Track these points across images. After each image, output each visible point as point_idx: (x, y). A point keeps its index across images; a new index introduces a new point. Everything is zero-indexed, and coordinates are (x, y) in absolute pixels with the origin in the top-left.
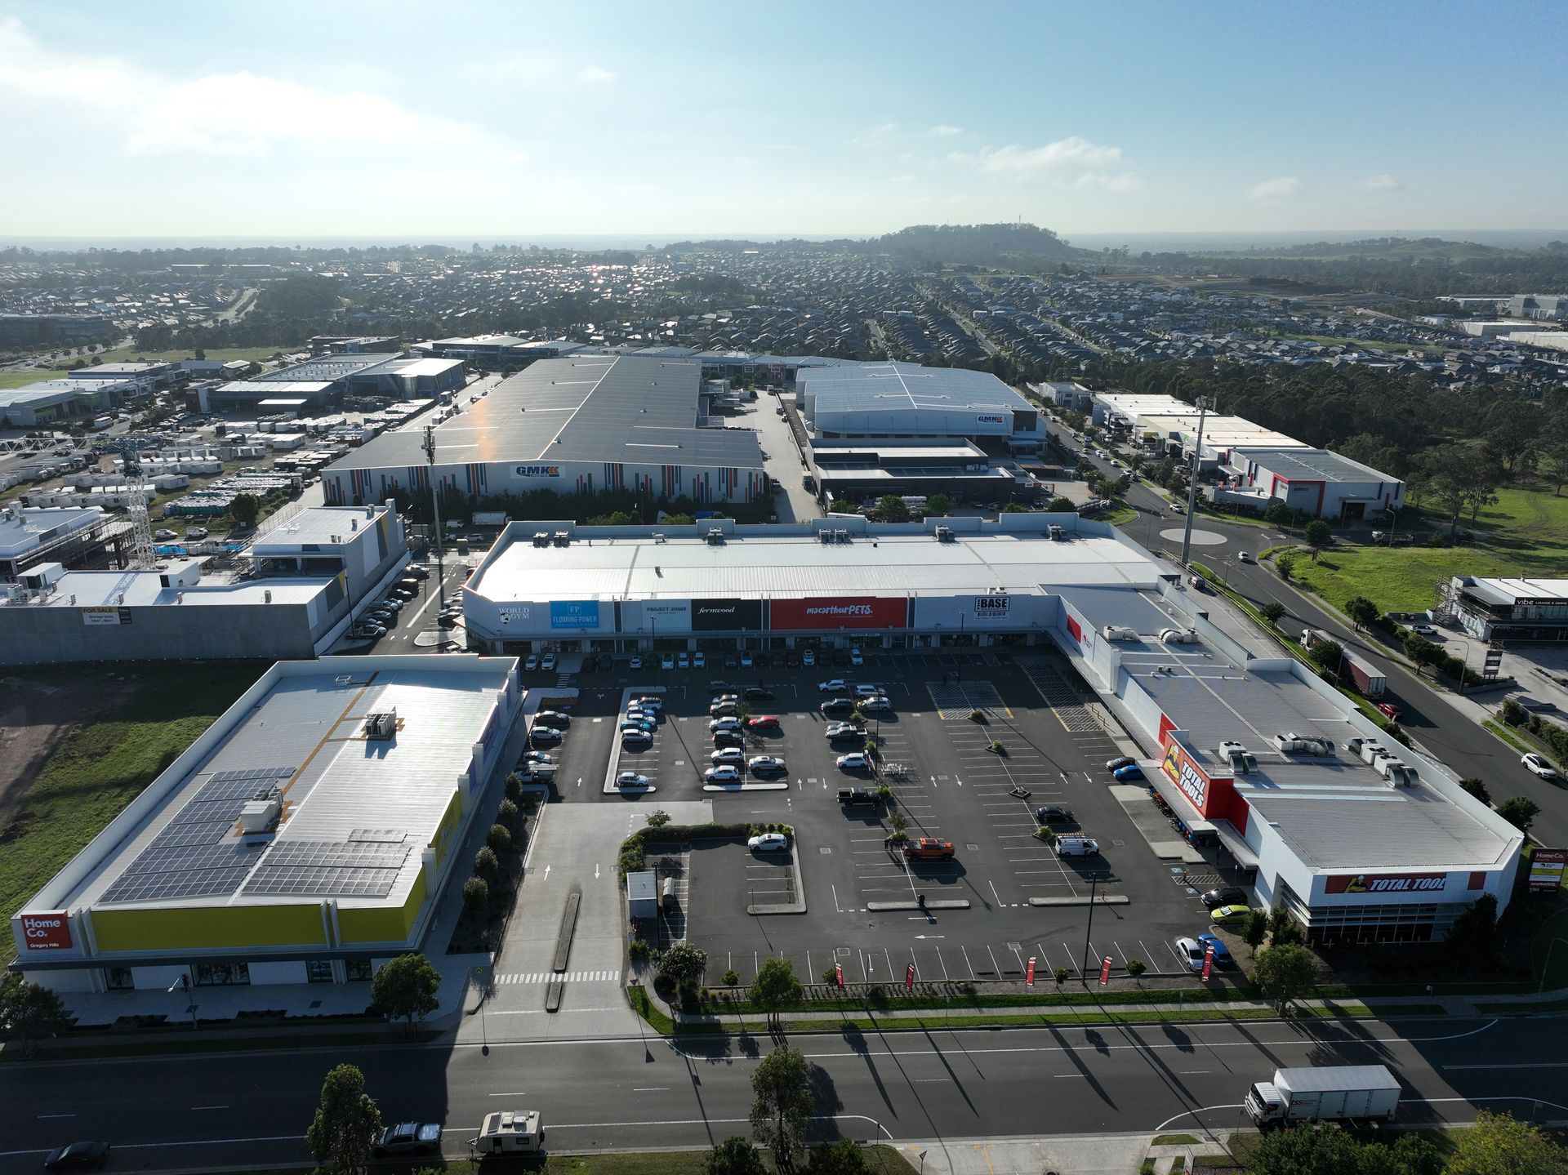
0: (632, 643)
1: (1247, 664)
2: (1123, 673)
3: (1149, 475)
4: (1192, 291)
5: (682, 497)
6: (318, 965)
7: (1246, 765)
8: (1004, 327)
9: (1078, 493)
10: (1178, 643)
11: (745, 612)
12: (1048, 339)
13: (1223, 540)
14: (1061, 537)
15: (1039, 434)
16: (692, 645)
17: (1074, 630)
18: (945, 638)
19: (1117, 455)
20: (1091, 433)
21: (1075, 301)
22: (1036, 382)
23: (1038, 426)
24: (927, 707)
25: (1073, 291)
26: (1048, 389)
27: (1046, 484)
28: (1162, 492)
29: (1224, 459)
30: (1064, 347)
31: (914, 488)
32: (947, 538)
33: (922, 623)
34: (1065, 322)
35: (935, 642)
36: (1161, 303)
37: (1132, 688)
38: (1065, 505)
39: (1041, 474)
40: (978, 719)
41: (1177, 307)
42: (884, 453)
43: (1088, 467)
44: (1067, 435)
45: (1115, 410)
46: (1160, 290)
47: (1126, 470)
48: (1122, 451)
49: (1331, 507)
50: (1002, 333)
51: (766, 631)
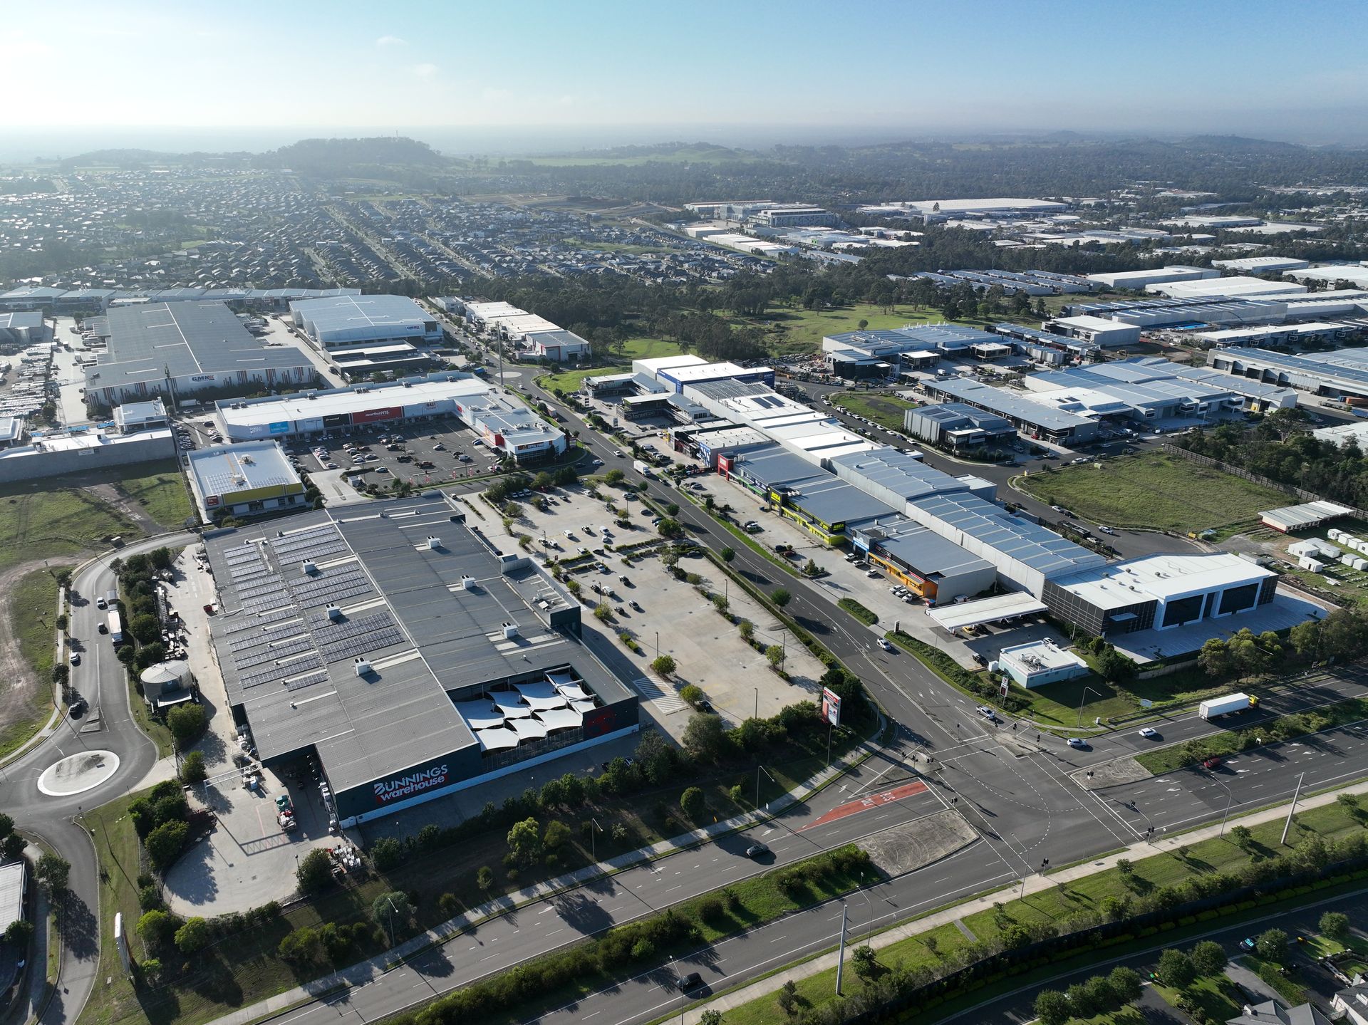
0: (302, 435)
1: (512, 411)
2: (474, 418)
3: (493, 348)
4: (531, 207)
5: (279, 383)
6: (281, 500)
7: (505, 432)
8: (406, 251)
9: (460, 361)
10: (493, 408)
11: (343, 418)
12: (437, 259)
13: (520, 374)
14: (452, 380)
15: (439, 333)
16: (325, 433)
17: (459, 409)
18: (416, 419)
19: (479, 339)
20: (466, 329)
21: (452, 222)
22: (433, 296)
23: (439, 328)
24: (415, 437)
25: (448, 212)
26: (440, 302)
27: (444, 358)
28: (497, 356)
29: (524, 339)
30: (448, 266)
31: (386, 367)
32: (408, 386)
33: (407, 415)
34: (446, 244)
35: (413, 421)
36: (510, 222)
37: (478, 421)
38: (454, 367)
39: (442, 354)
40: (433, 438)
41: (520, 224)
42: (367, 351)
43: (465, 347)
44: (453, 329)
45: (477, 314)
46: (508, 209)
47: (483, 347)
48: (481, 337)
49: (564, 357)
50: (405, 257)
51: (352, 424)
